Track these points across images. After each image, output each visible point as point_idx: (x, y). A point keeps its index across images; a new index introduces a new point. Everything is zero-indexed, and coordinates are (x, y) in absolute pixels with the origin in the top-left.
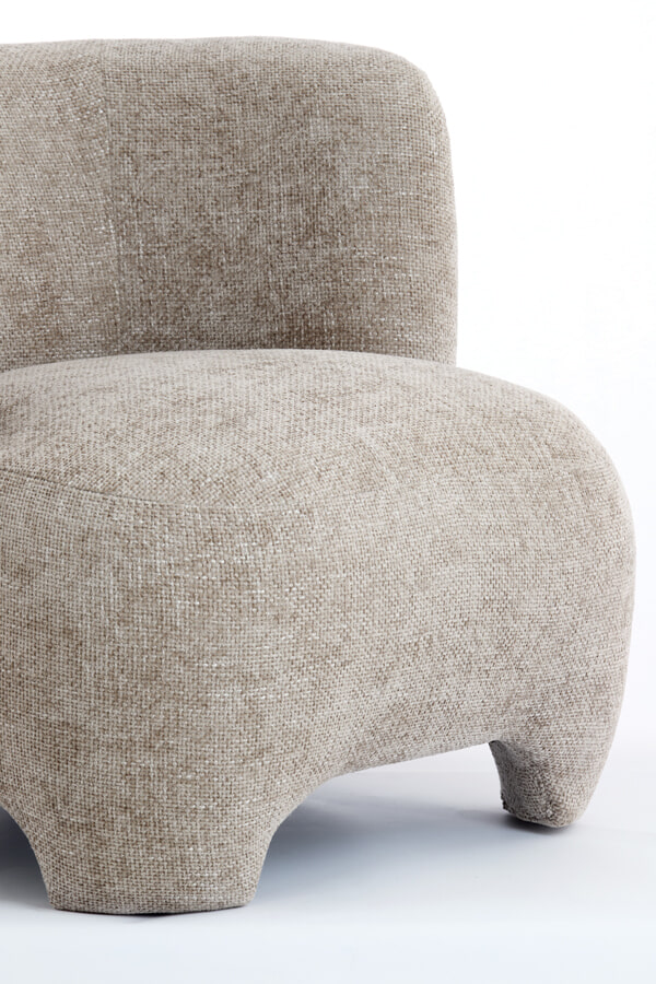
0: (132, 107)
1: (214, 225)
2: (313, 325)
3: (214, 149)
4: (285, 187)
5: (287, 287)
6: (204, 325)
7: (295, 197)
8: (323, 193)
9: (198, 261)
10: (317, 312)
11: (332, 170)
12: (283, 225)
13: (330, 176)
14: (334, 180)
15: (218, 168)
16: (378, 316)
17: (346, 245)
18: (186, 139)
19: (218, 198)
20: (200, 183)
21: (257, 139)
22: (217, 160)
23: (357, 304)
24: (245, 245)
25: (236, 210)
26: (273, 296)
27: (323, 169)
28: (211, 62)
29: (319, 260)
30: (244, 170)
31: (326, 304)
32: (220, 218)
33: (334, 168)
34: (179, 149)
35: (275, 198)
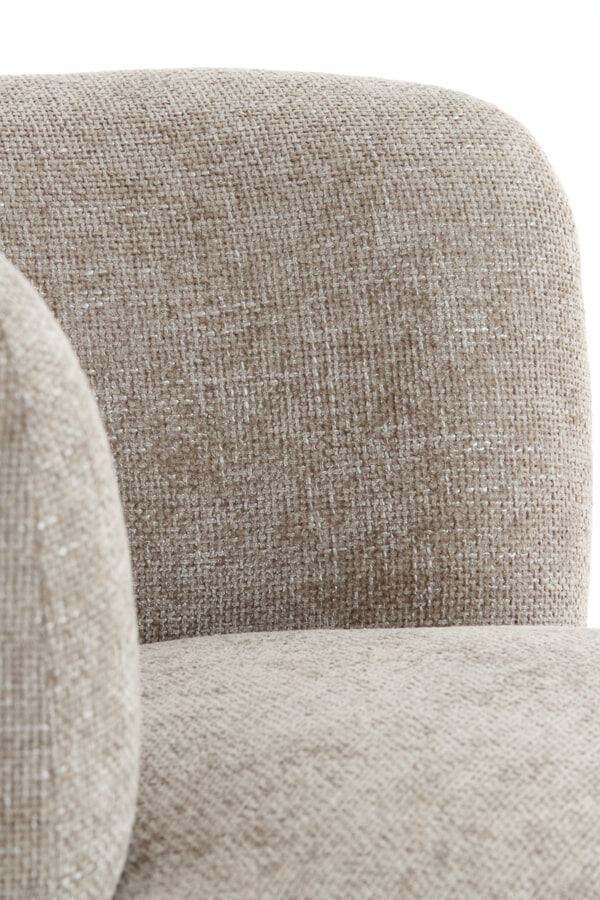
0: (33, 197)
1: (202, 400)
2: (393, 569)
3: (190, 268)
4: (335, 331)
5: (342, 505)
6: (185, 574)
7: (353, 350)
8: (409, 341)
9: (171, 464)
10: (401, 548)
11: (423, 303)
12: (333, 398)
13: (419, 312)
14: (429, 318)
15: (202, 302)
16: (504, 550)
17: (453, 430)
18: (139, 254)
19: (206, 354)
20: (173, 327)
21: (272, 249)
22: (199, 287)
23: (472, 530)
24: (260, 433)
25: (242, 374)
26: (316, 521)
27: (404, 299)
28: (157, 115)
29: (405, 457)
30: (252, 304)
31: (418, 532)
32: (211, 388)
33: (425, 297)
34: (125, 267)
35: (314, 352)
